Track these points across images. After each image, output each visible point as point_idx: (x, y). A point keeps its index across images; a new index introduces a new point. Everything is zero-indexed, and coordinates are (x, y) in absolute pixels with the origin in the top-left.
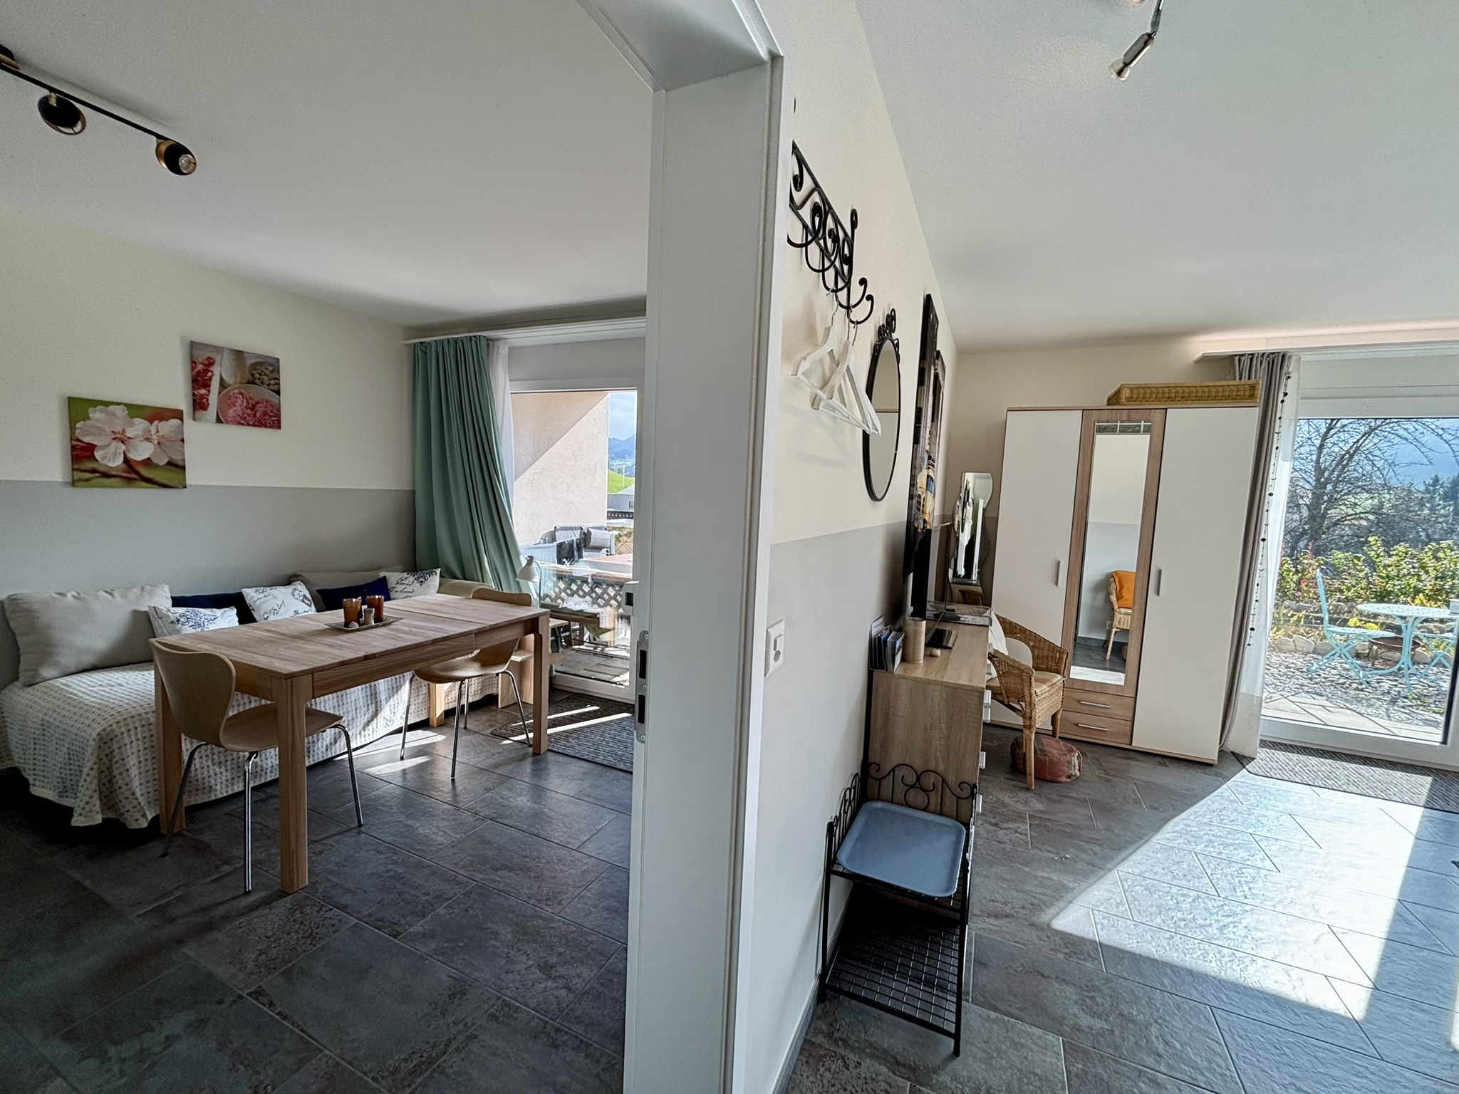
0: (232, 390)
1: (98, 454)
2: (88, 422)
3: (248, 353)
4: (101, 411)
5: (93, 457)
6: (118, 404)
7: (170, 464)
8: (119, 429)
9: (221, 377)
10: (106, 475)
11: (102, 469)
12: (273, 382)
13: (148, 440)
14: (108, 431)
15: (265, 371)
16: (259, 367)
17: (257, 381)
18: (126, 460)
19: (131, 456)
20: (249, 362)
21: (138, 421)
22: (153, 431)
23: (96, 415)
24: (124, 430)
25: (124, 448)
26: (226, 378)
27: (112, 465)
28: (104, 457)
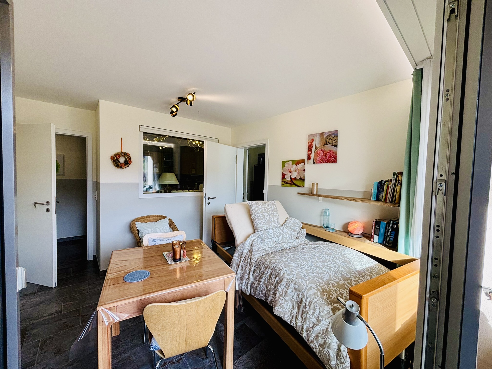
0: (319, 149)
1: (286, 177)
2: (285, 168)
3: (325, 132)
4: (287, 164)
5: (285, 178)
6: (290, 161)
7: (300, 179)
8: (290, 169)
9: (316, 145)
10: (287, 183)
11: (286, 181)
12: (334, 142)
13: (296, 171)
14: (288, 170)
15: (331, 138)
16: (329, 137)
17: (328, 144)
18: (291, 178)
19: (292, 177)
20: (325, 136)
21: (294, 165)
22: (297, 168)
23: (286, 165)
24: (291, 169)
25: (290, 174)
26: (317, 145)
27: (288, 180)
28: (287, 178)
